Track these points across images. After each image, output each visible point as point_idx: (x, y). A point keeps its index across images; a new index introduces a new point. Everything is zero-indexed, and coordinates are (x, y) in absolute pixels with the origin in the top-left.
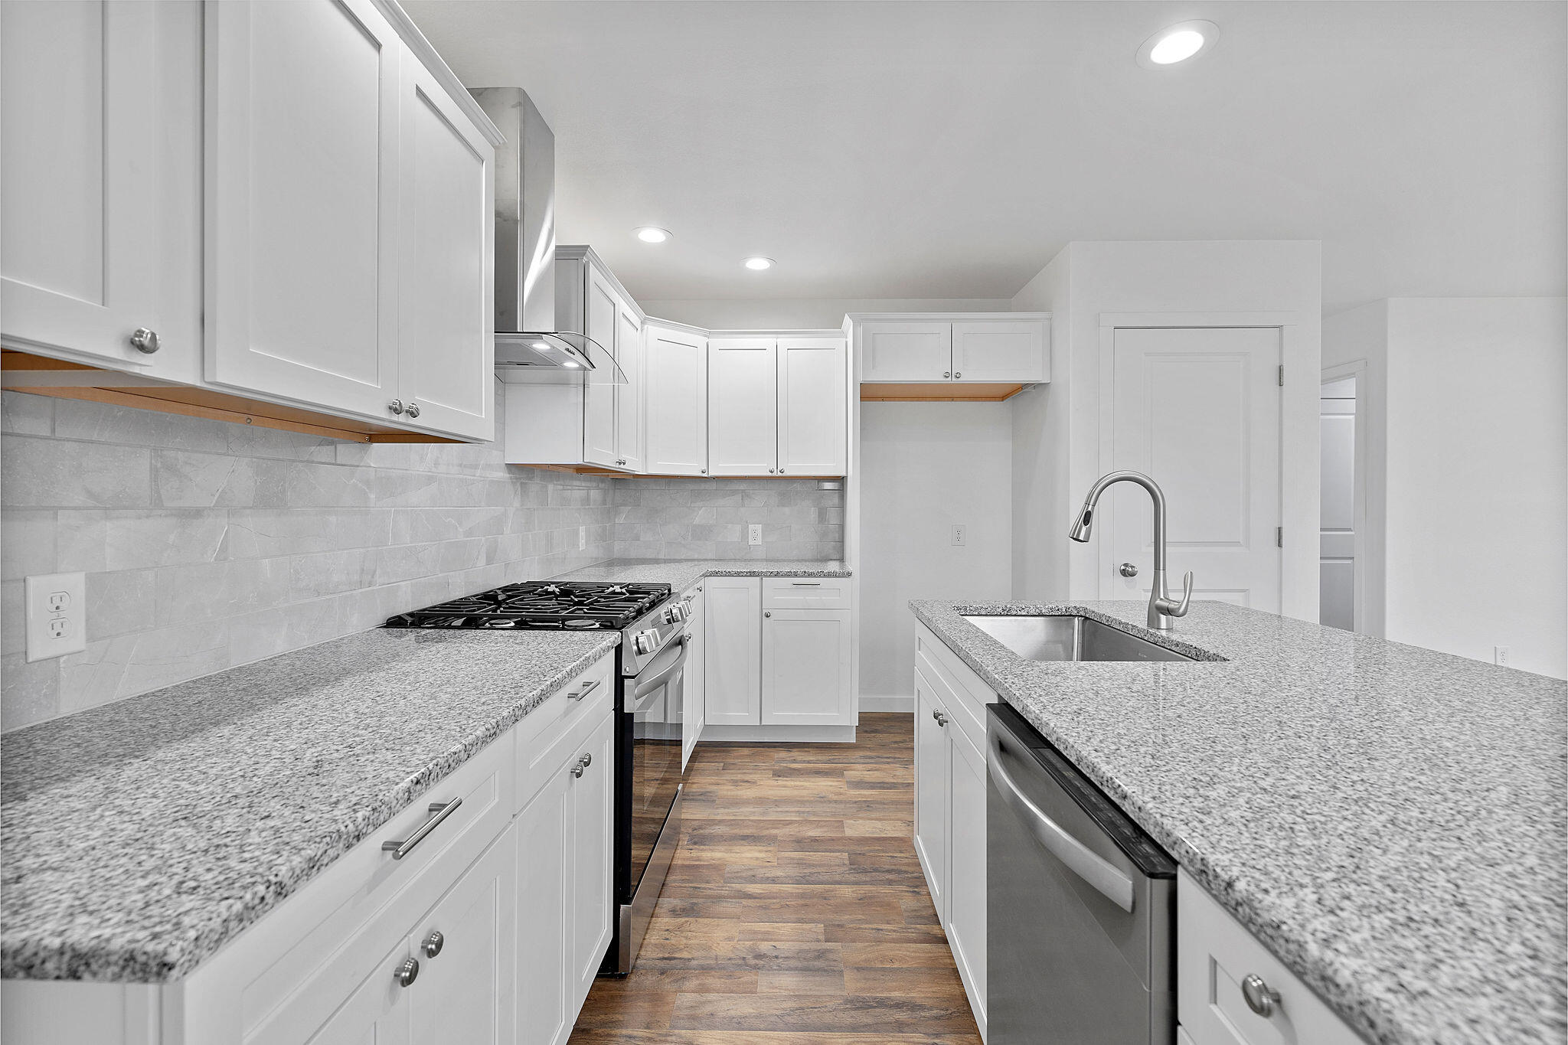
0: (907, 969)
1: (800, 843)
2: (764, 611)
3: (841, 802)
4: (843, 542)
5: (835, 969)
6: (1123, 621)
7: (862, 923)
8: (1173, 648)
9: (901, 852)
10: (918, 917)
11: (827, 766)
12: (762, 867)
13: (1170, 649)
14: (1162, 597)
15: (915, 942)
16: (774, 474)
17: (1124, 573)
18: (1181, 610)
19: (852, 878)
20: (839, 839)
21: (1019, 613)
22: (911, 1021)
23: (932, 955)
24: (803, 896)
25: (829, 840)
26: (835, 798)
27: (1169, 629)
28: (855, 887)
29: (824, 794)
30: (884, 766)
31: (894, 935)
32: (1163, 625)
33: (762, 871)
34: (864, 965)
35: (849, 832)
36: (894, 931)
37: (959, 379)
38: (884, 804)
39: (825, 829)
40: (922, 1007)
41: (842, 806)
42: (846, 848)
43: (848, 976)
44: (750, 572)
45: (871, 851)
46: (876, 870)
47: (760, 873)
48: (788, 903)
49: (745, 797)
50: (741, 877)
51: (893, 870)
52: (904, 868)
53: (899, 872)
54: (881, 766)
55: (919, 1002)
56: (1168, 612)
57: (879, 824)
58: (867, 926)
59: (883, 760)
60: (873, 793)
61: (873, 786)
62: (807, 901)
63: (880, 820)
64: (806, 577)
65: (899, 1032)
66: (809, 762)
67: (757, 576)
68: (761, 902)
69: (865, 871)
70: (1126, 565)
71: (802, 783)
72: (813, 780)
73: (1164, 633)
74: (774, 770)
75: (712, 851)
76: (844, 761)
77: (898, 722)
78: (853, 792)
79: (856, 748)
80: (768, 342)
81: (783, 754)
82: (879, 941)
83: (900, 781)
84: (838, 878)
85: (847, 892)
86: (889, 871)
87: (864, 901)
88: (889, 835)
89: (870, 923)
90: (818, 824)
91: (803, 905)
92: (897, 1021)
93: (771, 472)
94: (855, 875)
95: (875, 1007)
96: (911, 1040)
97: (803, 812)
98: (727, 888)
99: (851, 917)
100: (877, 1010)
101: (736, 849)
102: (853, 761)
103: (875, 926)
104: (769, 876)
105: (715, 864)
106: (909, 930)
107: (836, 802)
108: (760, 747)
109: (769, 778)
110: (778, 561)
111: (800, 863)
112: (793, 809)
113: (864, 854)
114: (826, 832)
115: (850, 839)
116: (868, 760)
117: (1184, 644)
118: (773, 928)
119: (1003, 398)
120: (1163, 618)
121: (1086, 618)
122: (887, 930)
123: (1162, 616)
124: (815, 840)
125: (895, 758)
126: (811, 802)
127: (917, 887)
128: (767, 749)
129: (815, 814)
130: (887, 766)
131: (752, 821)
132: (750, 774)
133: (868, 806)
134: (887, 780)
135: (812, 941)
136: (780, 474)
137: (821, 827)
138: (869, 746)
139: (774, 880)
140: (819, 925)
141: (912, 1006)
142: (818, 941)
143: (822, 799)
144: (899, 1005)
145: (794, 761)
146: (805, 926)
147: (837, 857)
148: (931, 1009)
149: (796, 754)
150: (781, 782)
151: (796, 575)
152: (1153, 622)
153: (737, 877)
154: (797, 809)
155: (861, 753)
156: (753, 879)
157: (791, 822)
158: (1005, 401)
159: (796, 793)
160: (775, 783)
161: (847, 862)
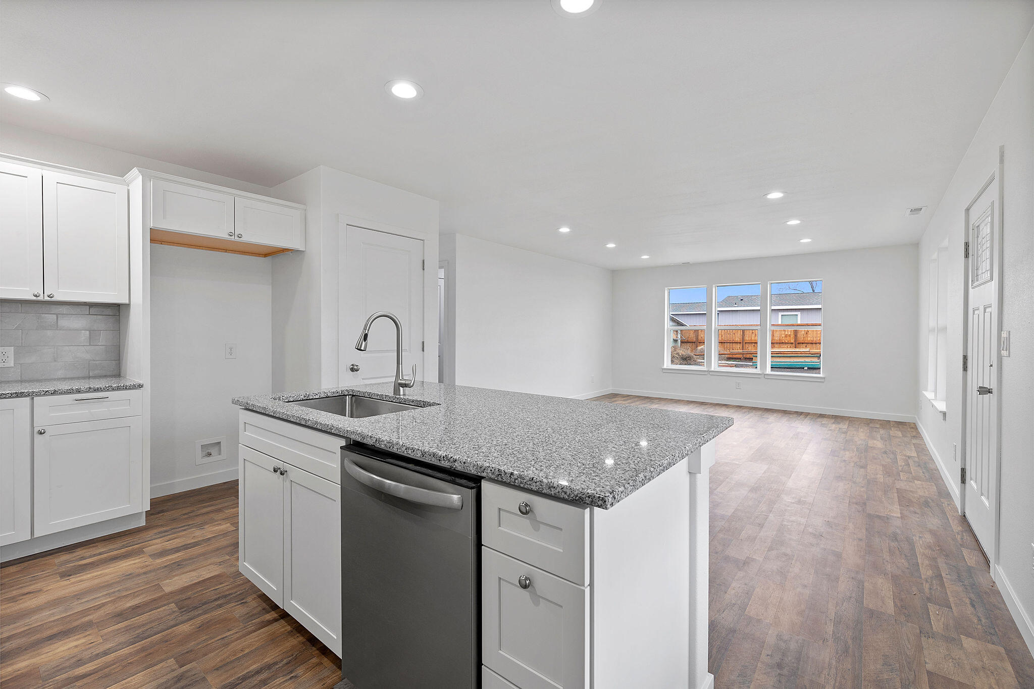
0: (256, 649)
1: (121, 616)
2: (36, 430)
3: (150, 571)
4: (119, 360)
5: (197, 679)
6: (379, 394)
7: (208, 640)
8: (411, 403)
9: (221, 584)
10: (251, 616)
11: (123, 550)
12: (87, 650)
13: (409, 405)
14: (401, 378)
15: (255, 631)
16: (41, 298)
17: (352, 370)
18: (412, 384)
19: (185, 617)
20: (160, 598)
21: (314, 397)
22: (270, 675)
23: (270, 632)
24: (143, 649)
25: (152, 601)
26: (144, 570)
27: (404, 395)
28: (191, 623)
29: (129, 572)
30: (181, 534)
31: (238, 635)
32: (402, 393)
33: (89, 652)
34: (220, 664)
35: (167, 589)
36: (236, 633)
37: (240, 239)
38: (193, 559)
39: (144, 596)
40: (275, 663)
41: (153, 574)
42: (171, 600)
43: (209, 678)
44: (16, 393)
45: (194, 594)
46: (203, 604)
47: (87, 655)
48: (129, 661)
49: (33, 606)
50: (63, 668)
51: (219, 598)
52: (227, 593)
53: (225, 596)
54: (178, 534)
55: (271, 662)
56: (405, 385)
57: (194, 574)
58: (213, 640)
59: (178, 530)
60: (180, 555)
61: (177, 550)
62: (150, 651)
63: (194, 570)
64: (91, 392)
65: (264, 686)
66: (100, 554)
67: (26, 396)
68: (100, 674)
69: (196, 608)
70: (352, 365)
71: (99, 573)
72: (111, 566)
73: (402, 397)
74: (59, 573)
75: (12, 664)
76: (139, 541)
77: (182, 499)
78: (159, 561)
79: (148, 529)
80: (34, 172)
81: (64, 557)
82: (228, 644)
83: (200, 539)
84: (172, 623)
85: (185, 628)
86: (216, 600)
87: (203, 628)
88: (207, 577)
89: (214, 638)
90: (134, 595)
91: (146, 656)
92: (260, 681)
93: (36, 296)
94: (188, 614)
95: (241, 683)
96: (276, 684)
97: (114, 592)
98: (51, 683)
99: (196, 642)
100: (244, 683)
101: (46, 650)
102: (148, 539)
103: (220, 637)
104: (98, 652)
105: (22, 673)
106: (248, 627)
107: (145, 573)
108: (32, 560)
109: (58, 581)
110: (38, 381)
111: (127, 629)
112: (101, 594)
113: (189, 598)
114: (145, 597)
115: (171, 593)
116: (164, 534)
117: (417, 401)
118: (124, 684)
119: (266, 255)
120: (401, 389)
121: (353, 396)
122: (230, 635)
123: (401, 388)
124: (136, 607)
125: (189, 525)
126: (118, 582)
127: (243, 599)
128: (41, 559)
129: (127, 589)
130: (184, 533)
131: (51, 622)
132: (31, 585)
133: (179, 565)
134: (189, 542)
135: (167, 674)
136: (47, 298)
137: (138, 596)
138: (160, 524)
139: (105, 653)
140: (169, 661)
141: (269, 667)
142: (173, 670)
143: (129, 576)
144: (258, 672)
145: (83, 558)
146: (155, 668)
147: (164, 610)
148: (282, 660)
149: (80, 552)
150: (73, 579)
151: (79, 391)
152: (396, 391)
153: (59, 669)
154: (105, 593)
155: (156, 531)
156: (80, 662)
157: (104, 605)
158: (266, 258)
159: (96, 581)
160: (68, 582)
161: (177, 609)
